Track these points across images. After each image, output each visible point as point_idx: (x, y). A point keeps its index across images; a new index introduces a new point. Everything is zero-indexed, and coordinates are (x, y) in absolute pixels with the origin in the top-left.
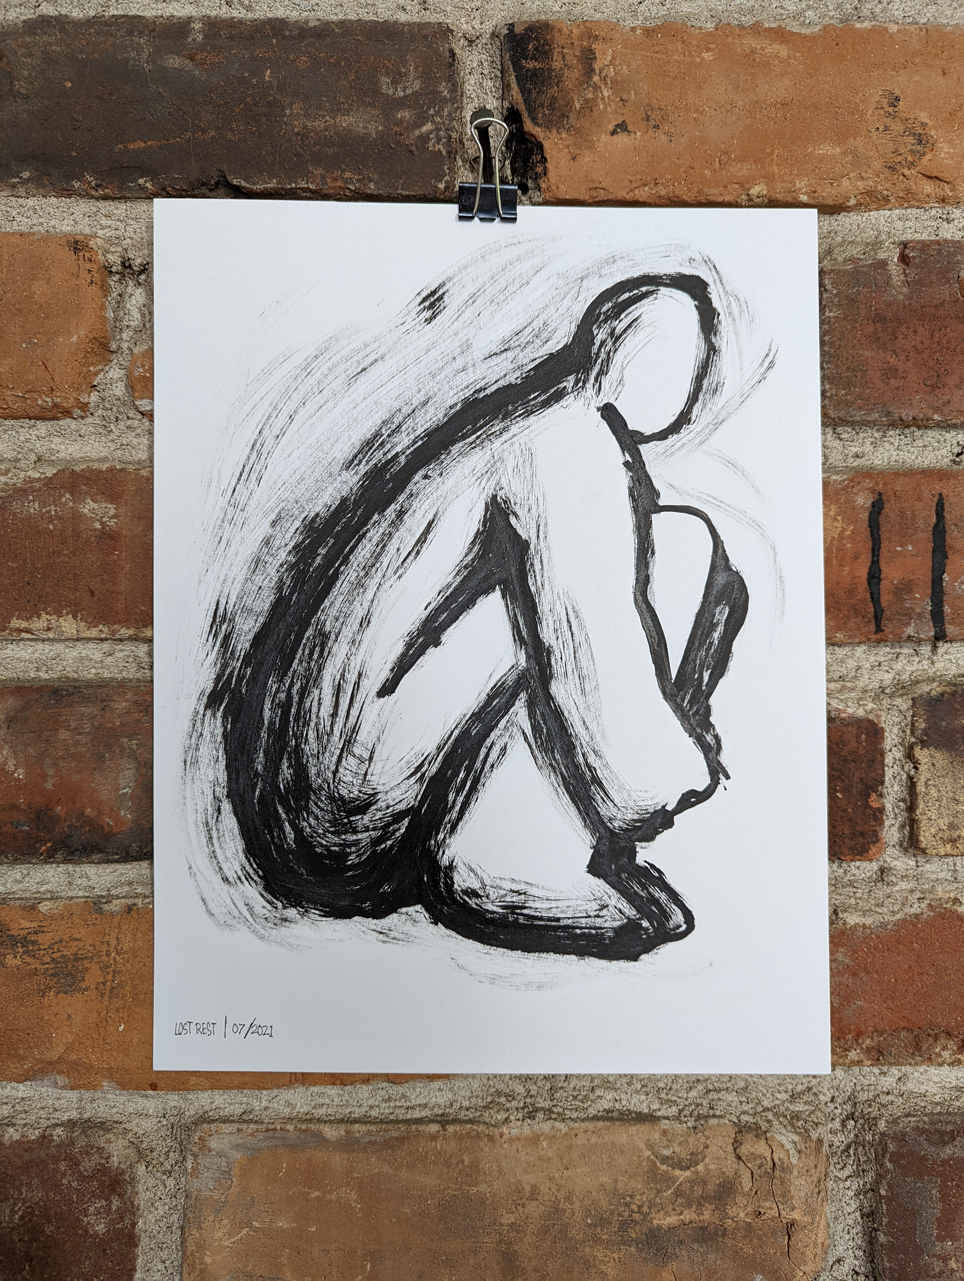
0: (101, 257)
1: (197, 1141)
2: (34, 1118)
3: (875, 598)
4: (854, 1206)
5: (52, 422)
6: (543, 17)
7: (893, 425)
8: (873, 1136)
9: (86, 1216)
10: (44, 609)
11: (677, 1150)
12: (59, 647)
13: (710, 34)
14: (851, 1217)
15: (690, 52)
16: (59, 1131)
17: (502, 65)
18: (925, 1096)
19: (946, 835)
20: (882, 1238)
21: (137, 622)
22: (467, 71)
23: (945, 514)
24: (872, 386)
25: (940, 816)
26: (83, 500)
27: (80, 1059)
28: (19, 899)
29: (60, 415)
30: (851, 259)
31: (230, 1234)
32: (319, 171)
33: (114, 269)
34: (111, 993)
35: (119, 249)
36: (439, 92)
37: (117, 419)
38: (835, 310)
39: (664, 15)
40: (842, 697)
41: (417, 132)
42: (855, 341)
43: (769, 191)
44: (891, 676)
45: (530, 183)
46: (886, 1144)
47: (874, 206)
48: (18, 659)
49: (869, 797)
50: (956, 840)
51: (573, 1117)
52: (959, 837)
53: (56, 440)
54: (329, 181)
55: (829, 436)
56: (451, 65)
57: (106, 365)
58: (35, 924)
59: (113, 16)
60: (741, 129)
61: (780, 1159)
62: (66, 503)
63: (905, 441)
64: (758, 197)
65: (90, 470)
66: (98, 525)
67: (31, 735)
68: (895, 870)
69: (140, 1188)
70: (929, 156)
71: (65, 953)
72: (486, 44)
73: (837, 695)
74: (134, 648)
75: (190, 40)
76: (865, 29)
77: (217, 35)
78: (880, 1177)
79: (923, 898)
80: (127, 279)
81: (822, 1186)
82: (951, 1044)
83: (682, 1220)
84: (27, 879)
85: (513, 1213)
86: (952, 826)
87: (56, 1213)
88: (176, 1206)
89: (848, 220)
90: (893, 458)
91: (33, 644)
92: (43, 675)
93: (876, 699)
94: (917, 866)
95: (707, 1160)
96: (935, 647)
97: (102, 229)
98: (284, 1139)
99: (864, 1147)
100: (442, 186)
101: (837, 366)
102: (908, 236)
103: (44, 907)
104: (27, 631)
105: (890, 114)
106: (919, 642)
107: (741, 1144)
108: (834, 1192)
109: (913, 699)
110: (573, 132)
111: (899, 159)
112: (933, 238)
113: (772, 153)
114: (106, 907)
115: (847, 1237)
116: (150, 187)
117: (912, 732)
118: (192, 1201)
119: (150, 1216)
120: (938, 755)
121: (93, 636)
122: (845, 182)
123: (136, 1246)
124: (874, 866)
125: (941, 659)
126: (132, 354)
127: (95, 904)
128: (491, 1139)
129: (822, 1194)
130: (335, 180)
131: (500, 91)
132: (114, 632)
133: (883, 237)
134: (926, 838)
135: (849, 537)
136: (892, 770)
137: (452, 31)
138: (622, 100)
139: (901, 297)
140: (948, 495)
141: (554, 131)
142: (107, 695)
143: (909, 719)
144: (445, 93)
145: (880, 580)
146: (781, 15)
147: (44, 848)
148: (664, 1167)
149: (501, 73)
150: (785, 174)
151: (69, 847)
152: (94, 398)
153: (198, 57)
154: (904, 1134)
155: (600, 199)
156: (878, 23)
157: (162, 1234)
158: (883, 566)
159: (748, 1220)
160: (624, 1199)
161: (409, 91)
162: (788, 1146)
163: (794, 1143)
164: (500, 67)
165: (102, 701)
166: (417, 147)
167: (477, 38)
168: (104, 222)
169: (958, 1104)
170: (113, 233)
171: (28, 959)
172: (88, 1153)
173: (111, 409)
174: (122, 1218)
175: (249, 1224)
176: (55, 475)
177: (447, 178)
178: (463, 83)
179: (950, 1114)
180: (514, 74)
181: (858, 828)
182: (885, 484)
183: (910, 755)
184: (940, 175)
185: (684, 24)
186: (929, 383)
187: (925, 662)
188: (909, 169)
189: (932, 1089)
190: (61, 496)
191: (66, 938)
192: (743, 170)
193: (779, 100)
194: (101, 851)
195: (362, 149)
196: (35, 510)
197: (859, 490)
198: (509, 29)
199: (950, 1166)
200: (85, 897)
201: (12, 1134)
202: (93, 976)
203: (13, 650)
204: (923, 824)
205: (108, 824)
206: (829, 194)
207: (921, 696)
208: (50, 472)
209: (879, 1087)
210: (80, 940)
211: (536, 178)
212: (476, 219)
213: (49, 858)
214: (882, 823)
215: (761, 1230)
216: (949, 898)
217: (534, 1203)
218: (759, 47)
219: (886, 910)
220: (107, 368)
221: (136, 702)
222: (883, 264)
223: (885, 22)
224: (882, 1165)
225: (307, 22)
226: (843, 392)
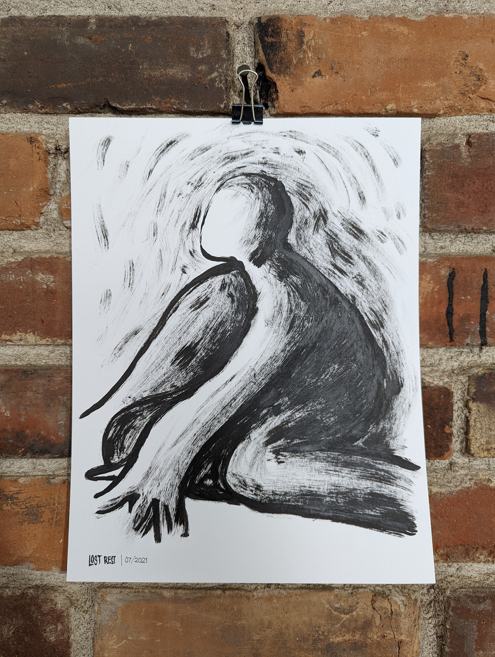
0: (44, 146)
1: (100, 597)
2: (18, 584)
3: (450, 324)
4: (433, 632)
5: (21, 232)
6: (277, 13)
7: (461, 232)
8: (443, 597)
9: (45, 633)
10: (18, 330)
11: (343, 604)
12: (26, 349)
13: (366, 21)
14: (432, 637)
15: (355, 31)
16: (31, 591)
17: (254, 39)
18: (470, 578)
19: (485, 447)
20: (447, 649)
21: (66, 336)
22: (236, 43)
23: (488, 280)
24: (450, 211)
25: (482, 437)
26: (37, 273)
27: (41, 556)
28: (9, 476)
29: (24, 228)
30: (440, 144)
31: (117, 643)
32: (158, 99)
33: (51, 152)
34: (56, 524)
35: (54, 141)
36: (221, 55)
37: (54, 230)
38: (431, 171)
39: (341, 11)
40: (432, 375)
41: (209, 77)
42: (441, 188)
43: (396, 107)
44: (457, 364)
45: (269, 104)
46: (450, 602)
47: (453, 114)
48: (6, 354)
49: (445, 427)
50: (490, 450)
51: (290, 587)
52: (491, 448)
53: (23, 241)
54: (163, 104)
55: (427, 238)
56: (227, 41)
57: (48, 202)
58: (17, 489)
59: (49, 16)
60: (382, 74)
61: (395, 609)
62: (28, 275)
63: (468, 240)
64: (391, 110)
65: (40, 258)
66: (45, 286)
67: (13, 394)
68: (458, 464)
69: (72, 619)
70: (483, 87)
71: (32, 504)
72: (246, 28)
73: (429, 374)
74: (64, 349)
75: (89, 28)
76: (450, 17)
77: (103, 26)
78: (446, 619)
79: (472, 479)
80: (58, 156)
81: (417, 622)
82: (484, 552)
83: (345, 639)
84: (12, 466)
85: (259, 634)
86: (488, 443)
87: (30, 631)
88: (90, 628)
89: (439, 121)
90: (461, 249)
91: (13, 347)
92: (18, 363)
93: (449, 376)
94: (469, 462)
95: (358, 610)
96: (481, 349)
97: (45, 129)
98: (143, 596)
99: (438, 603)
100: (222, 106)
101: (432, 201)
102: (472, 130)
103: (21, 481)
104: (10, 341)
105: (463, 64)
106: (473, 346)
107: (375, 602)
108: (423, 626)
109: (469, 377)
110: (292, 76)
111: (467, 89)
112: (485, 131)
113: (399, 86)
114: (52, 481)
115: (429, 647)
116: (69, 108)
117: (468, 394)
118: (98, 626)
119: (77, 633)
120: (481, 406)
121: (43, 343)
122: (438, 102)
123: (70, 648)
124: (447, 461)
125: (484, 355)
126: (61, 196)
127: (47, 479)
128: (248, 598)
129: (416, 626)
130: (166, 103)
131: (254, 53)
132: (54, 342)
133: (458, 131)
134: (474, 448)
135: (436, 291)
136: (457, 413)
137: (228, 22)
138: (318, 58)
139: (467, 164)
140: (489, 270)
141: (282, 76)
142: (51, 374)
143: (467, 387)
144: (224, 56)
145: (453, 314)
146: (405, 10)
147: (20, 451)
148: (336, 613)
149: (254, 43)
150: (406, 97)
151: (33, 451)
152: (42, 219)
153: (94, 37)
154: (459, 598)
155: (306, 112)
156: (457, 14)
157: (83, 641)
158: (455, 307)
159: (378, 640)
160: (315, 628)
161: (205, 55)
162: (399, 603)
163: (402, 601)
164: (253, 40)
165: (49, 377)
166: (209, 85)
167: (241, 24)
168: (46, 126)
169: (488, 582)
170: (51, 132)
171: (14, 507)
172: (45, 602)
173: (51, 225)
174: (63, 634)
175: (126, 638)
176: (22, 260)
177: (225, 102)
178: (234, 49)
179: (483, 588)
180: (261, 45)
181: (438, 443)
182: (456, 264)
183: (466, 406)
184: (489, 97)
185: (352, 16)
186: (481, 210)
187: (476, 357)
188: (473, 94)
189: (475, 574)
190: (26, 271)
191: (33, 496)
192: (383, 95)
193: (403, 58)
194: (49, 453)
195: (180, 87)
196: (13, 278)
197: (443, 267)
198: (258, 20)
199: (483, 614)
200: (42, 475)
201: (8, 592)
202: (47, 515)
203: (3, 350)
204: (473, 441)
205: (53, 439)
206: (428, 108)
207: (473, 375)
208: (20, 258)
209: (447, 573)
210: (40, 497)
211: (273, 101)
212: (241, 123)
213: (24, 455)
214: (451, 441)
215: (385, 644)
216: (486, 479)
217: (270, 630)
218: (392, 28)
219: (452, 485)
220: (49, 204)
221: (66, 377)
222: (457, 147)
223: (461, 13)
224: (447, 613)
225: (150, 18)
226: (435, 215)
